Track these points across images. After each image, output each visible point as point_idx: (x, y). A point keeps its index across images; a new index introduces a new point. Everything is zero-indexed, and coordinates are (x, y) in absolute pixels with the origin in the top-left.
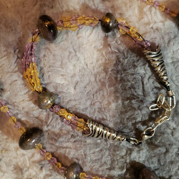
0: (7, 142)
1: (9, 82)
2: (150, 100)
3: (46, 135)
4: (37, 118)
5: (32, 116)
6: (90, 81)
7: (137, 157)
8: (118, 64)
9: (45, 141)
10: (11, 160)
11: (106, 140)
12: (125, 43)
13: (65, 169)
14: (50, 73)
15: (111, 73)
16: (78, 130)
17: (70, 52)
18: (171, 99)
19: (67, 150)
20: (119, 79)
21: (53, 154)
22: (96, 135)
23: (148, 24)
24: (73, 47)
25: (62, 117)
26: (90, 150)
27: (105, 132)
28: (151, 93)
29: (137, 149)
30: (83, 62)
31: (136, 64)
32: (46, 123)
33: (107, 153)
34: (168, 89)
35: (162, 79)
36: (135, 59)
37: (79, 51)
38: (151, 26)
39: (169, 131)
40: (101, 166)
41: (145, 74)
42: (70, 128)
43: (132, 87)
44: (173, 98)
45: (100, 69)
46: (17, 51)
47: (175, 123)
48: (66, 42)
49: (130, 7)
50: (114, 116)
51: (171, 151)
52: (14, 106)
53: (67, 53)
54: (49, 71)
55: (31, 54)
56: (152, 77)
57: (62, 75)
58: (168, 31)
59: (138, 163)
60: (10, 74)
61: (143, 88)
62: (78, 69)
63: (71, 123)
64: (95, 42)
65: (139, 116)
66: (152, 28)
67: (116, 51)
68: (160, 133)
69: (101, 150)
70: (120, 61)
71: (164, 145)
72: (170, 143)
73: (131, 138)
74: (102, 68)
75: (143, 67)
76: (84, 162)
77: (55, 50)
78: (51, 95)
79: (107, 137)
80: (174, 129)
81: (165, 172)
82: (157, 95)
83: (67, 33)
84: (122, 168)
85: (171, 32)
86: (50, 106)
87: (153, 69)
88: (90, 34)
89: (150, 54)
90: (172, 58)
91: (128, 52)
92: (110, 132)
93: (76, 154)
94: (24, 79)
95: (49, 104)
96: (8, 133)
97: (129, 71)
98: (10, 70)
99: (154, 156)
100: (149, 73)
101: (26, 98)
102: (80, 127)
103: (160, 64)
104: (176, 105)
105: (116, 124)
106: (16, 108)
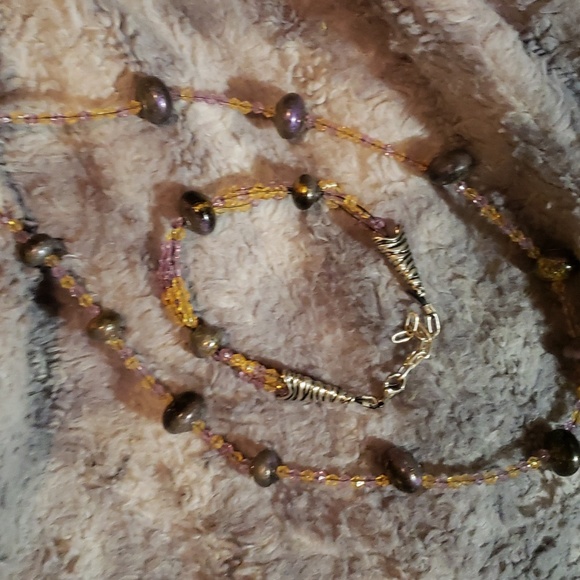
0: (137, 424)
1: (136, 314)
2: (392, 324)
3: (210, 403)
4: (192, 374)
5: (182, 371)
6: (280, 297)
7: (378, 430)
8: (330, 264)
9: (208, 416)
10: (148, 457)
11: (319, 405)
12: (340, 224)
13: (250, 462)
14: (207, 291)
15: (317, 279)
16: (268, 390)
17: (240, 249)
18: (429, 318)
19: (251, 428)
20: (333, 291)
21: (225, 438)
22: (300, 396)
23: (377, 185)
24: (244, 238)
25: (236, 369)
26: (292, 423)
27: (316, 389)
28: (394, 312)
29: (376, 415)
30: (264, 263)
31: (362, 261)
32: (209, 381)
33: (323, 427)
34: (422, 301)
35: (411, 285)
36: (360, 251)
37: (256, 244)
38: (383, 189)
39: (432, 378)
40: (313, 452)
41: (379, 278)
42: (251, 387)
43: (359, 304)
44: (433, 317)
45: (298, 274)
46: (147, 257)
47: (442, 362)
48: (230, 232)
49: (343, 156)
50: (330, 360)
51: (437, 413)
52: (148, 356)
53: (234, 252)
54: (204, 289)
55: (173, 263)
56: (392, 282)
57: (229, 293)
58: (415, 196)
59: (380, 439)
60: (137, 300)
61: (378, 303)
62: (257, 277)
63: (253, 379)
64: (284, 224)
65: (375, 356)
66: (385, 192)
67: (325, 239)
68: (415, 382)
69: (312, 423)
70: (332, 259)
71: (424, 404)
72: (434, 399)
73: (364, 397)
74: (301, 271)
75: (374, 265)
76: (282, 447)
77: (213, 249)
78: (214, 331)
79: (321, 399)
80: (441, 373)
81: (430, 454)
82: (404, 314)
83: (231, 215)
84: (351, 452)
85: (421, 198)
86: (213, 352)
87: (392, 267)
88: (274, 211)
89: (384, 242)
90: (428, 243)
91: (345, 240)
92: (325, 388)
93: (268, 433)
94: (163, 306)
95: (212, 349)
96: (138, 407)
97: (350, 275)
98: (137, 293)
99: (409, 425)
100: (387, 275)
101: (170, 339)
102: (270, 384)
103: (405, 259)
104: (441, 329)
105: (335, 373)
106: (152, 360)
